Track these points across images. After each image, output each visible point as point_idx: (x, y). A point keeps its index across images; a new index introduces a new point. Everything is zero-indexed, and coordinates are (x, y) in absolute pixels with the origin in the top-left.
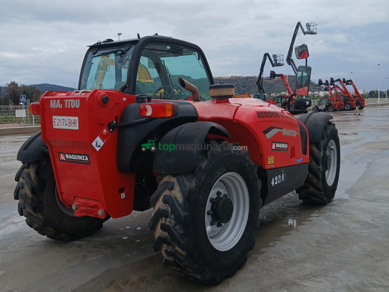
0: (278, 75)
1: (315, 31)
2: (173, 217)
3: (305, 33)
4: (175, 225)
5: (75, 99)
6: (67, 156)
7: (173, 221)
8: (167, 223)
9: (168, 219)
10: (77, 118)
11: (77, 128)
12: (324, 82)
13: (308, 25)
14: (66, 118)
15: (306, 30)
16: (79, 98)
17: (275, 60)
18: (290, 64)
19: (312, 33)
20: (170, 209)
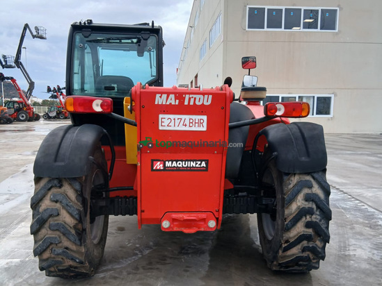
0: (8, 78)
1: (44, 36)
2: (318, 213)
3: (34, 37)
4: (320, 221)
5: (203, 94)
6: (168, 164)
7: (319, 217)
8: (314, 220)
9: (314, 216)
10: (205, 118)
11: (204, 129)
12: (52, 89)
13: (37, 29)
14: (187, 117)
15: (35, 33)
16: (210, 94)
17: (6, 62)
18: (19, 67)
19: (42, 38)
20: (314, 206)
